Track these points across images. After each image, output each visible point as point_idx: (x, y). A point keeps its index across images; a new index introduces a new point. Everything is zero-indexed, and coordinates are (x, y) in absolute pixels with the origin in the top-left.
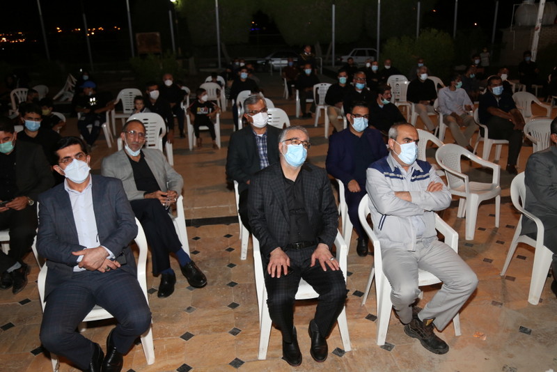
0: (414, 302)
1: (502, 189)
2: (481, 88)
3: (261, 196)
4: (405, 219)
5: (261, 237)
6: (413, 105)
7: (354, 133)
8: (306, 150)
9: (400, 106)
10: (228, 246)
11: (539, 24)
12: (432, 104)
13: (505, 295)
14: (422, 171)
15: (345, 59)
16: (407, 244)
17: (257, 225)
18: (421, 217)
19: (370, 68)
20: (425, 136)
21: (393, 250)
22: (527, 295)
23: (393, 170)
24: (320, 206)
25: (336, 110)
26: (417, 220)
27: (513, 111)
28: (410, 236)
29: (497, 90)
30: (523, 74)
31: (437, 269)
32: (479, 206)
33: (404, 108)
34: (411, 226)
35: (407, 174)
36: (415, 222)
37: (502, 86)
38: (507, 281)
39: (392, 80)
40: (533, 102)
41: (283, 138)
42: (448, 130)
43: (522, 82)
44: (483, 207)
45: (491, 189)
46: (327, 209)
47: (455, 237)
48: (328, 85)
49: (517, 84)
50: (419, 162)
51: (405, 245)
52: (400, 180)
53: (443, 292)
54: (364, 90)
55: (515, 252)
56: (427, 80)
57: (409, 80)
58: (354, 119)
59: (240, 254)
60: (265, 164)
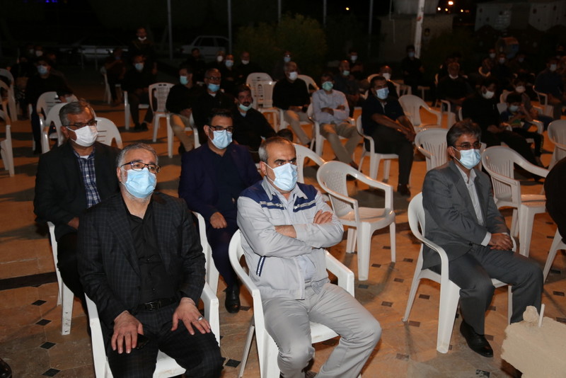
0: (307, 364)
1: (397, 214)
2: (361, 90)
3: (97, 242)
4: (290, 260)
5: (99, 298)
6: (282, 112)
7: (214, 151)
8: (154, 175)
9: (265, 113)
10: (40, 318)
11: (421, 14)
12: (305, 110)
13: (410, 344)
14: (306, 197)
15: (187, 49)
16: (294, 291)
17: (94, 282)
18: (308, 255)
19: (223, 63)
20: (303, 152)
21: (277, 300)
22: (435, 343)
23: (271, 198)
24: (180, 250)
25: (182, 119)
26: (305, 260)
27: (401, 118)
28: (297, 281)
29: (382, 93)
30: (406, 73)
31: (331, 319)
32: (372, 238)
33: (269, 115)
34: (298, 267)
35: (288, 203)
36: (302, 263)
37: (387, 88)
38: (411, 328)
39: (252, 79)
40: (421, 107)
41: (122, 162)
42: (327, 142)
43: (406, 83)
44: (376, 238)
45: (384, 215)
46: (189, 253)
47: (351, 277)
48: (169, 86)
49: (401, 85)
50: (301, 186)
51: (292, 292)
52: (280, 210)
53: (340, 348)
54: (218, 92)
55: (417, 291)
56: (298, 80)
57: (274, 80)
58: (214, 132)
59: (60, 328)
60: (93, 197)
